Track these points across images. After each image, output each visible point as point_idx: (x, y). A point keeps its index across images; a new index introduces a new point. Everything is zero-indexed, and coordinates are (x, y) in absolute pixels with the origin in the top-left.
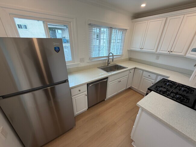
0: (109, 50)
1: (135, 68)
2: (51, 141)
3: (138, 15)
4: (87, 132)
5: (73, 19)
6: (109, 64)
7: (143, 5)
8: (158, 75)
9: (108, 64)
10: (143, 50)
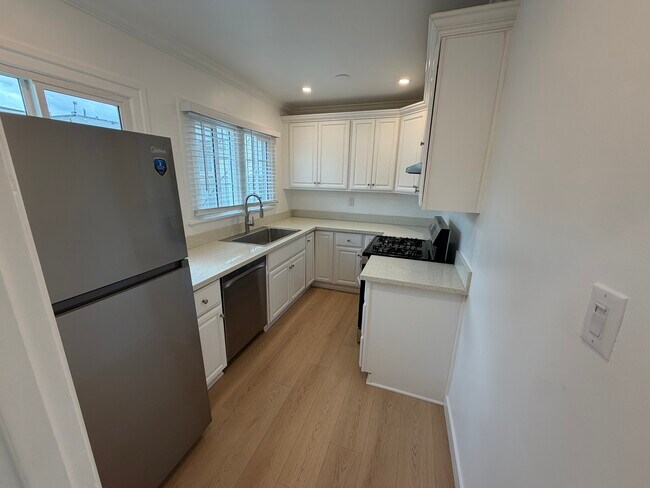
0: (243, 189)
1: (315, 230)
2: (178, 466)
3: (294, 109)
4: (254, 421)
5: (138, 90)
6: (251, 228)
7: (307, 90)
8: (364, 234)
9: (247, 226)
10: (322, 186)
